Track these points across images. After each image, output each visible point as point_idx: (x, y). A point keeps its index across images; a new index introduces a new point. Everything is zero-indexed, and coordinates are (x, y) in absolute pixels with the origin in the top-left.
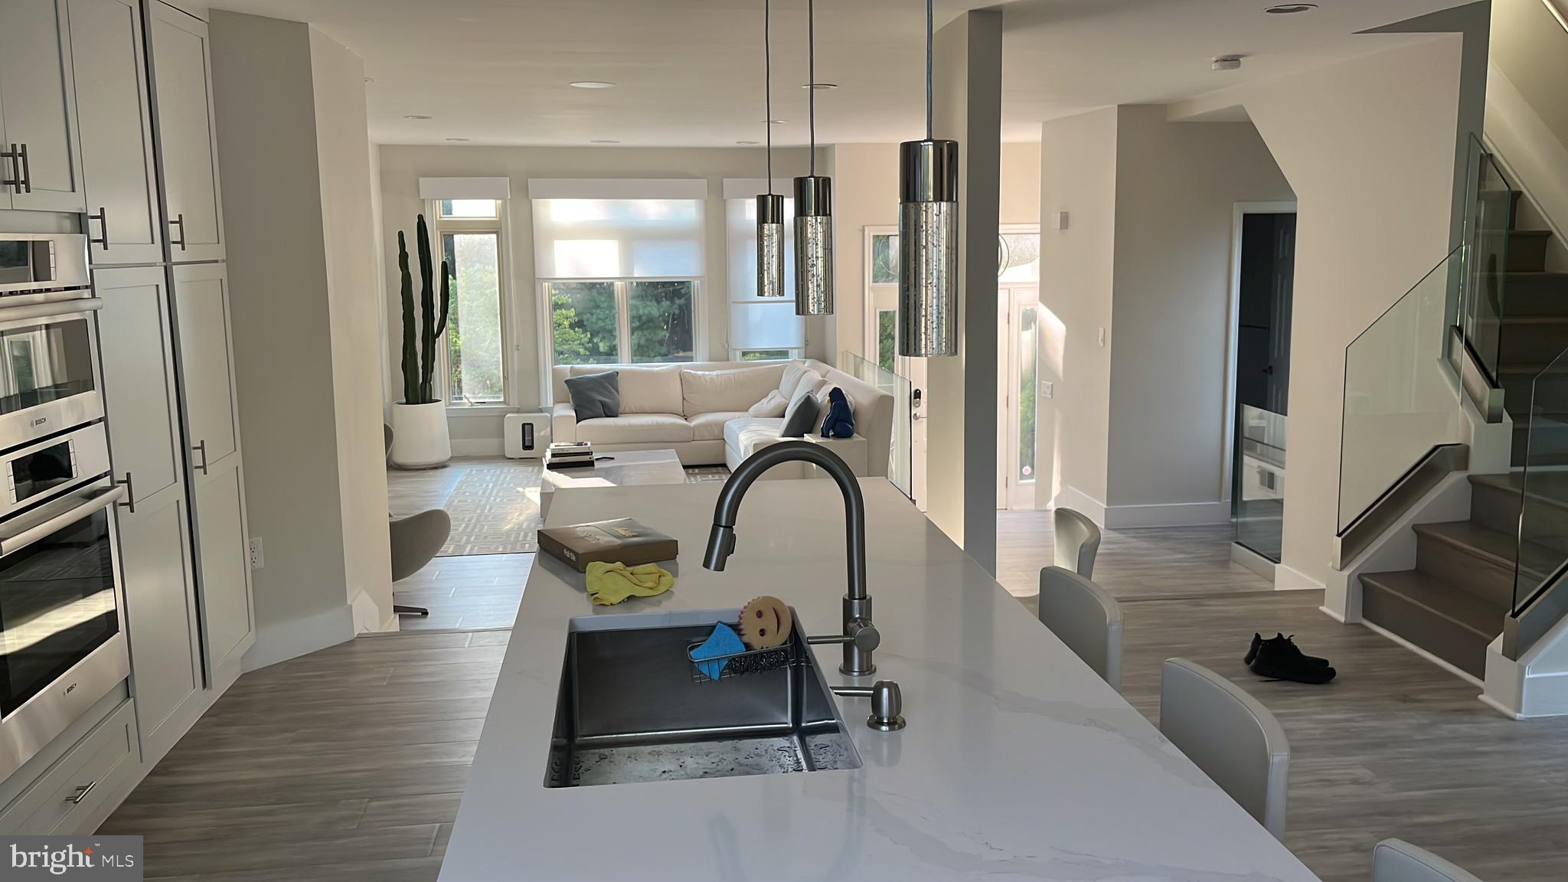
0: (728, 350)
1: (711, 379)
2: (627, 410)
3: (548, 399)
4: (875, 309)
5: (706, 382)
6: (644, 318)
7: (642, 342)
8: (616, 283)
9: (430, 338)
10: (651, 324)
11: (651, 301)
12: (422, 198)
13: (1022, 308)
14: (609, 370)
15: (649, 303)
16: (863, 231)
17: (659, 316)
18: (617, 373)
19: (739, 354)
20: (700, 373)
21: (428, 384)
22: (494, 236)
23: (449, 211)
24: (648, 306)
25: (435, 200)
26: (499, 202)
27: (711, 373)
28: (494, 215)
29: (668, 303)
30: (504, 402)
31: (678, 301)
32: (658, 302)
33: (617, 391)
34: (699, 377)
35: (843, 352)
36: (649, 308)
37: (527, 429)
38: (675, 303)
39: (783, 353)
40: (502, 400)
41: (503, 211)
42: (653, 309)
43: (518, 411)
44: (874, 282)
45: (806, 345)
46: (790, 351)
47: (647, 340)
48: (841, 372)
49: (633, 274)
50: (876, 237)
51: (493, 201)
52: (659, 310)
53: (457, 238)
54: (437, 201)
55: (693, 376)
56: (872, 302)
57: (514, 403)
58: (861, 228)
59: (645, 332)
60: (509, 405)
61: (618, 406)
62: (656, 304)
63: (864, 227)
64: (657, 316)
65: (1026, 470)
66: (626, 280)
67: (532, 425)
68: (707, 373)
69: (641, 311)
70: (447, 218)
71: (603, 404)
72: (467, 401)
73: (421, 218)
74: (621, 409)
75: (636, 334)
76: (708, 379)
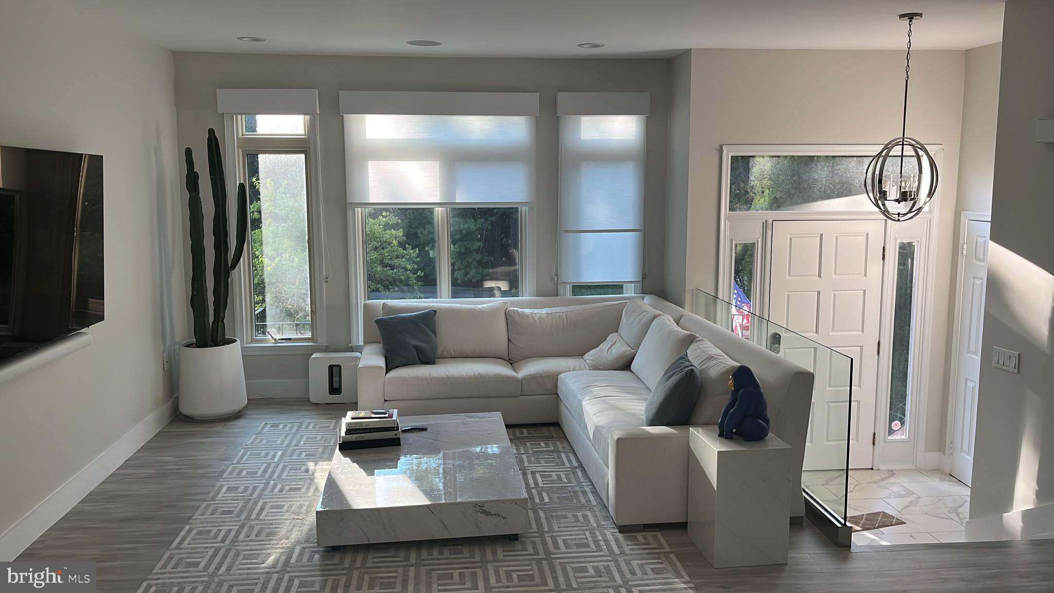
0: (557, 283)
1: (540, 318)
2: (445, 353)
3: (359, 337)
4: (732, 241)
5: (535, 321)
6: (464, 232)
7: (463, 250)
8: (437, 209)
9: (224, 270)
10: (470, 237)
11: (470, 218)
12: (220, 111)
13: (898, 241)
14: (426, 308)
15: (468, 220)
16: (721, 151)
17: (476, 230)
18: (435, 312)
19: (569, 288)
20: (527, 311)
21: (220, 323)
22: (302, 156)
23: (252, 127)
24: (467, 222)
25: (237, 114)
26: (308, 117)
27: (540, 311)
28: (303, 132)
29: (483, 220)
30: (311, 340)
31: (490, 219)
32: (475, 219)
33: (435, 333)
34: (528, 316)
35: (692, 290)
36: (468, 224)
37: (334, 371)
38: (487, 220)
39: (617, 288)
40: (309, 335)
41: (311, 127)
42: (471, 225)
43: (327, 350)
44: (730, 210)
45: (644, 278)
46: (625, 285)
47: (466, 249)
48: (690, 313)
49: (455, 199)
50: (734, 159)
51: (302, 117)
52: (475, 225)
53: (261, 157)
54: (239, 117)
55: (521, 315)
56: (728, 233)
57: (323, 341)
58: (718, 147)
59: (465, 243)
60: (317, 342)
61: (435, 349)
62: (473, 220)
63: (721, 147)
64: (474, 230)
65: (896, 425)
66: (447, 206)
67: (339, 366)
68: (536, 311)
69: (462, 226)
70: (250, 135)
71: (418, 350)
72: (270, 338)
73: (211, 132)
74: (439, 353)
75: (457, 245)
76: (536, 318)
